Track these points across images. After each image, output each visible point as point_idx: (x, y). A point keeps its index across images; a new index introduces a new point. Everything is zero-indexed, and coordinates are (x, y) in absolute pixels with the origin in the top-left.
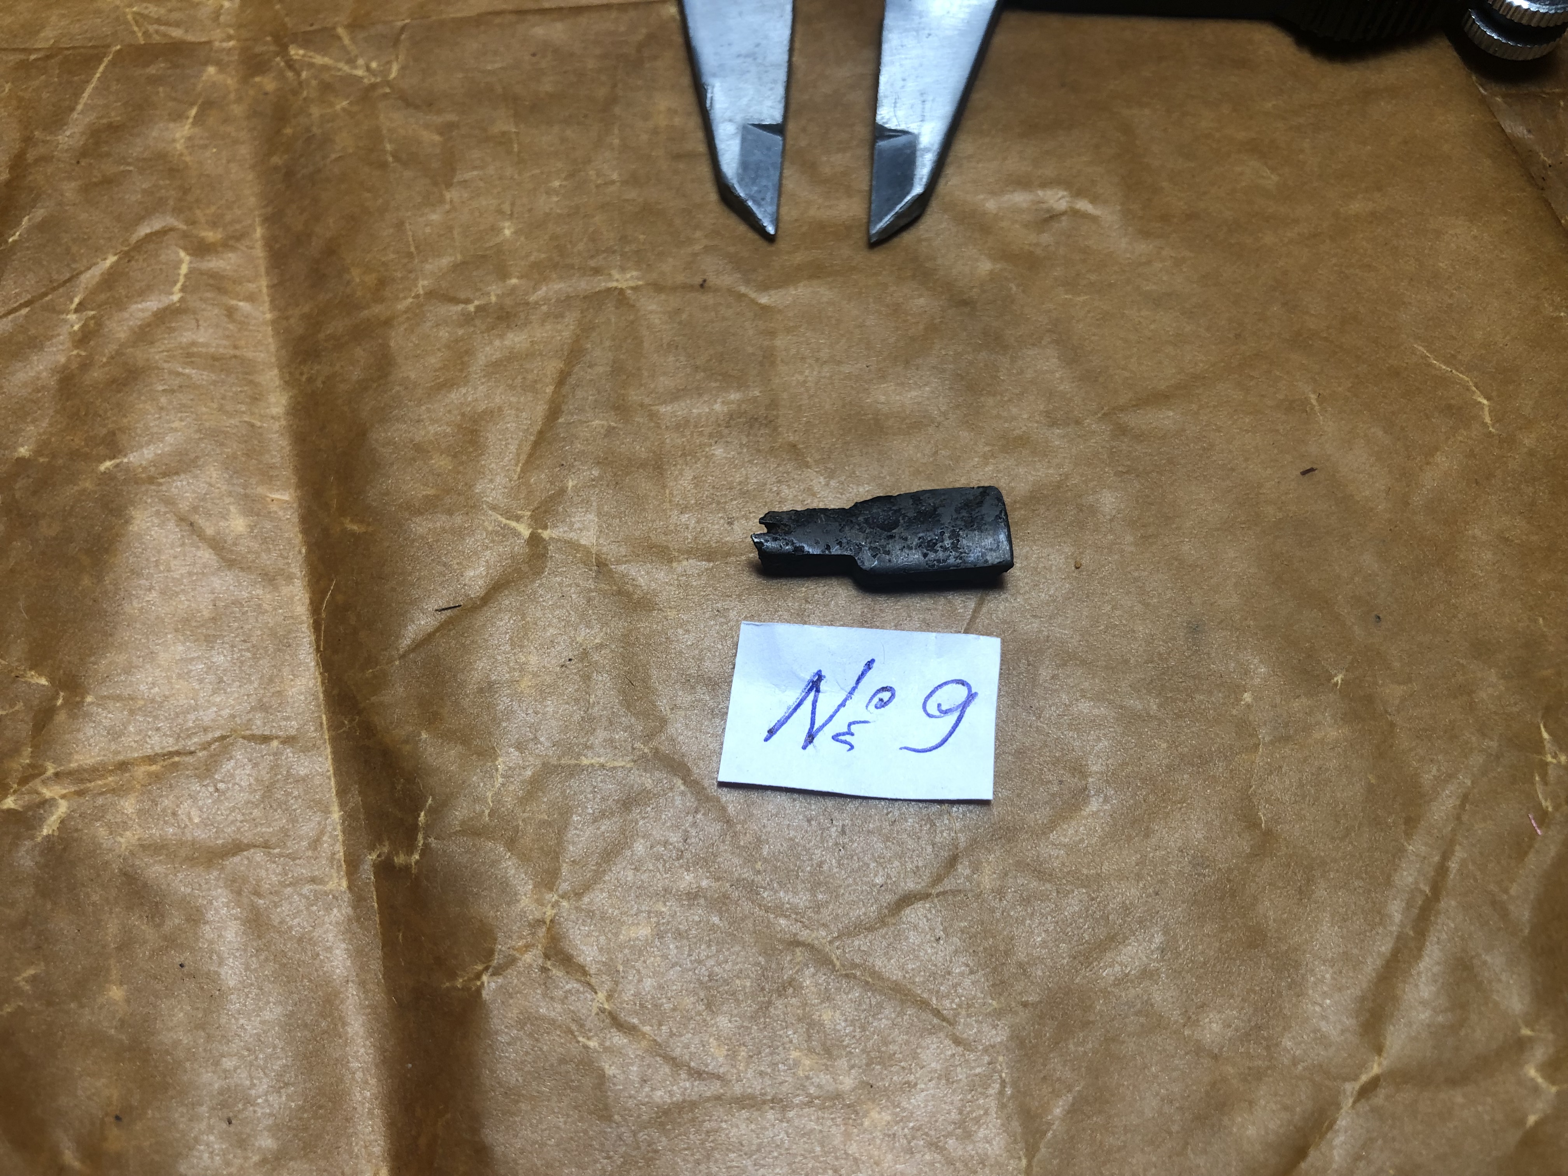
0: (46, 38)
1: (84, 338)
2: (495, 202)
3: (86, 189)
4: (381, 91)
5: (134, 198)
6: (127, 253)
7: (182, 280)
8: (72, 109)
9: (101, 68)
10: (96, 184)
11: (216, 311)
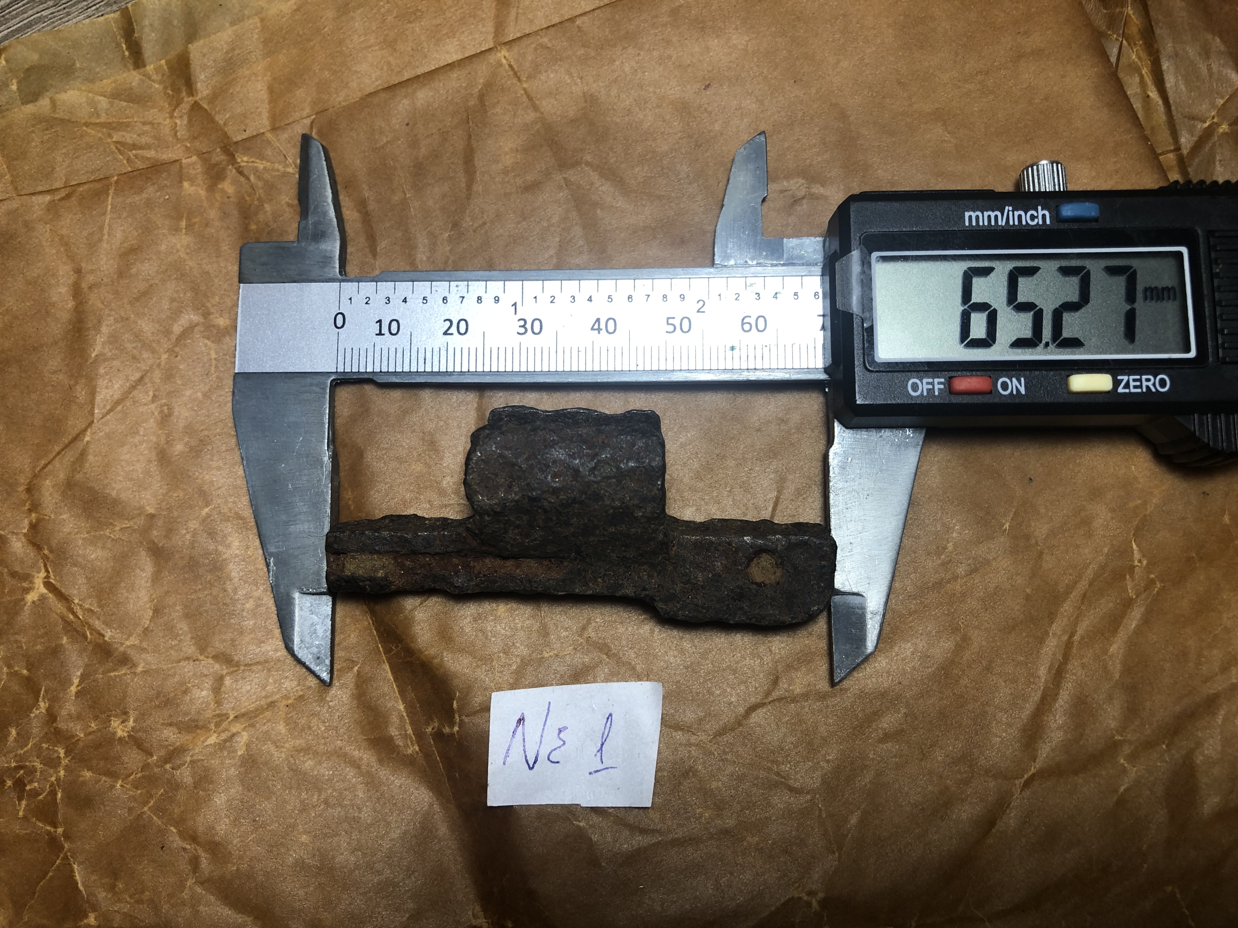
0: (60, 177)
1: (164, 420)
5: (165, 305)
6: (173, 350)
8: (100, 240)
9: (110, 200)
10: (137, 299)
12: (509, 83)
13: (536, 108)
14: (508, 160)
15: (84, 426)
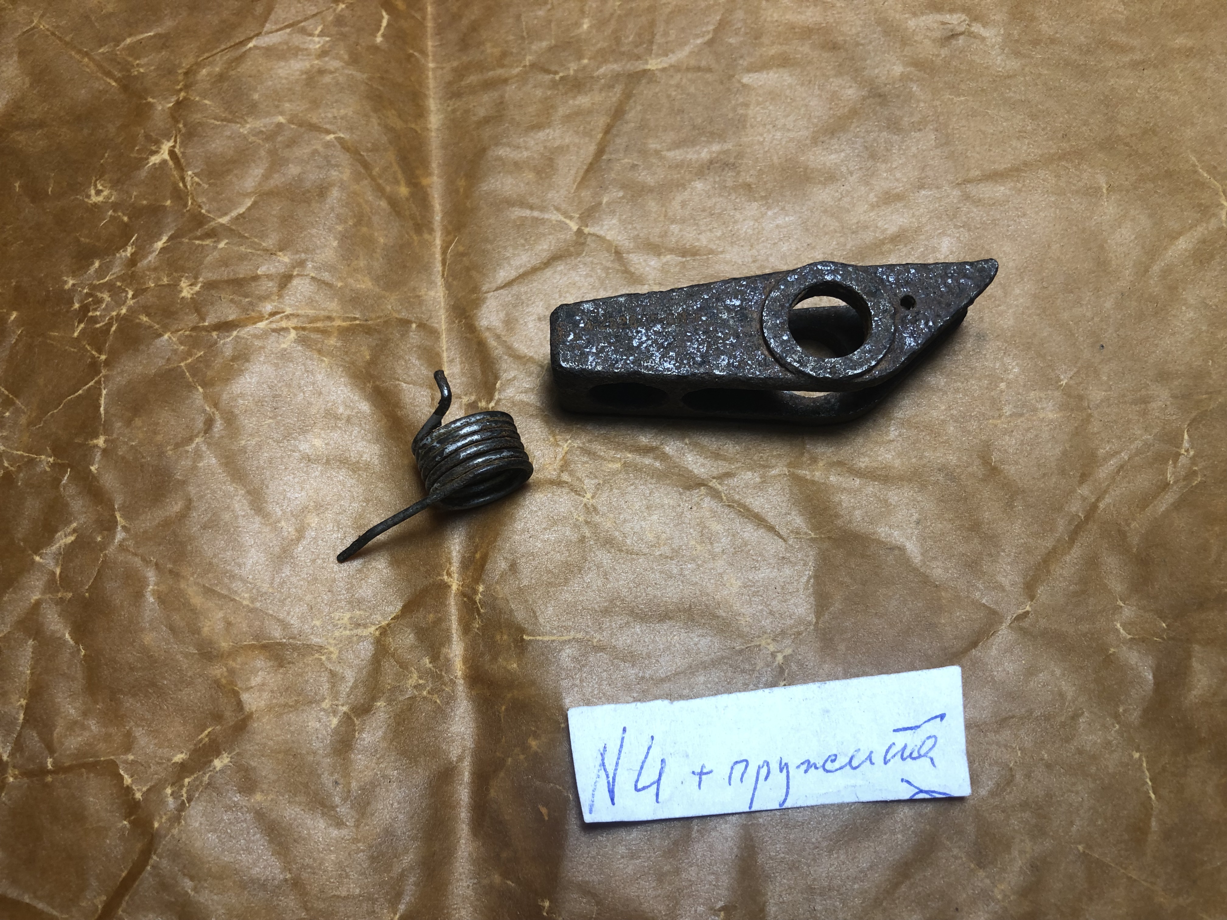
1: (321, 55)
7: (383, 29)
15: (252, 34)
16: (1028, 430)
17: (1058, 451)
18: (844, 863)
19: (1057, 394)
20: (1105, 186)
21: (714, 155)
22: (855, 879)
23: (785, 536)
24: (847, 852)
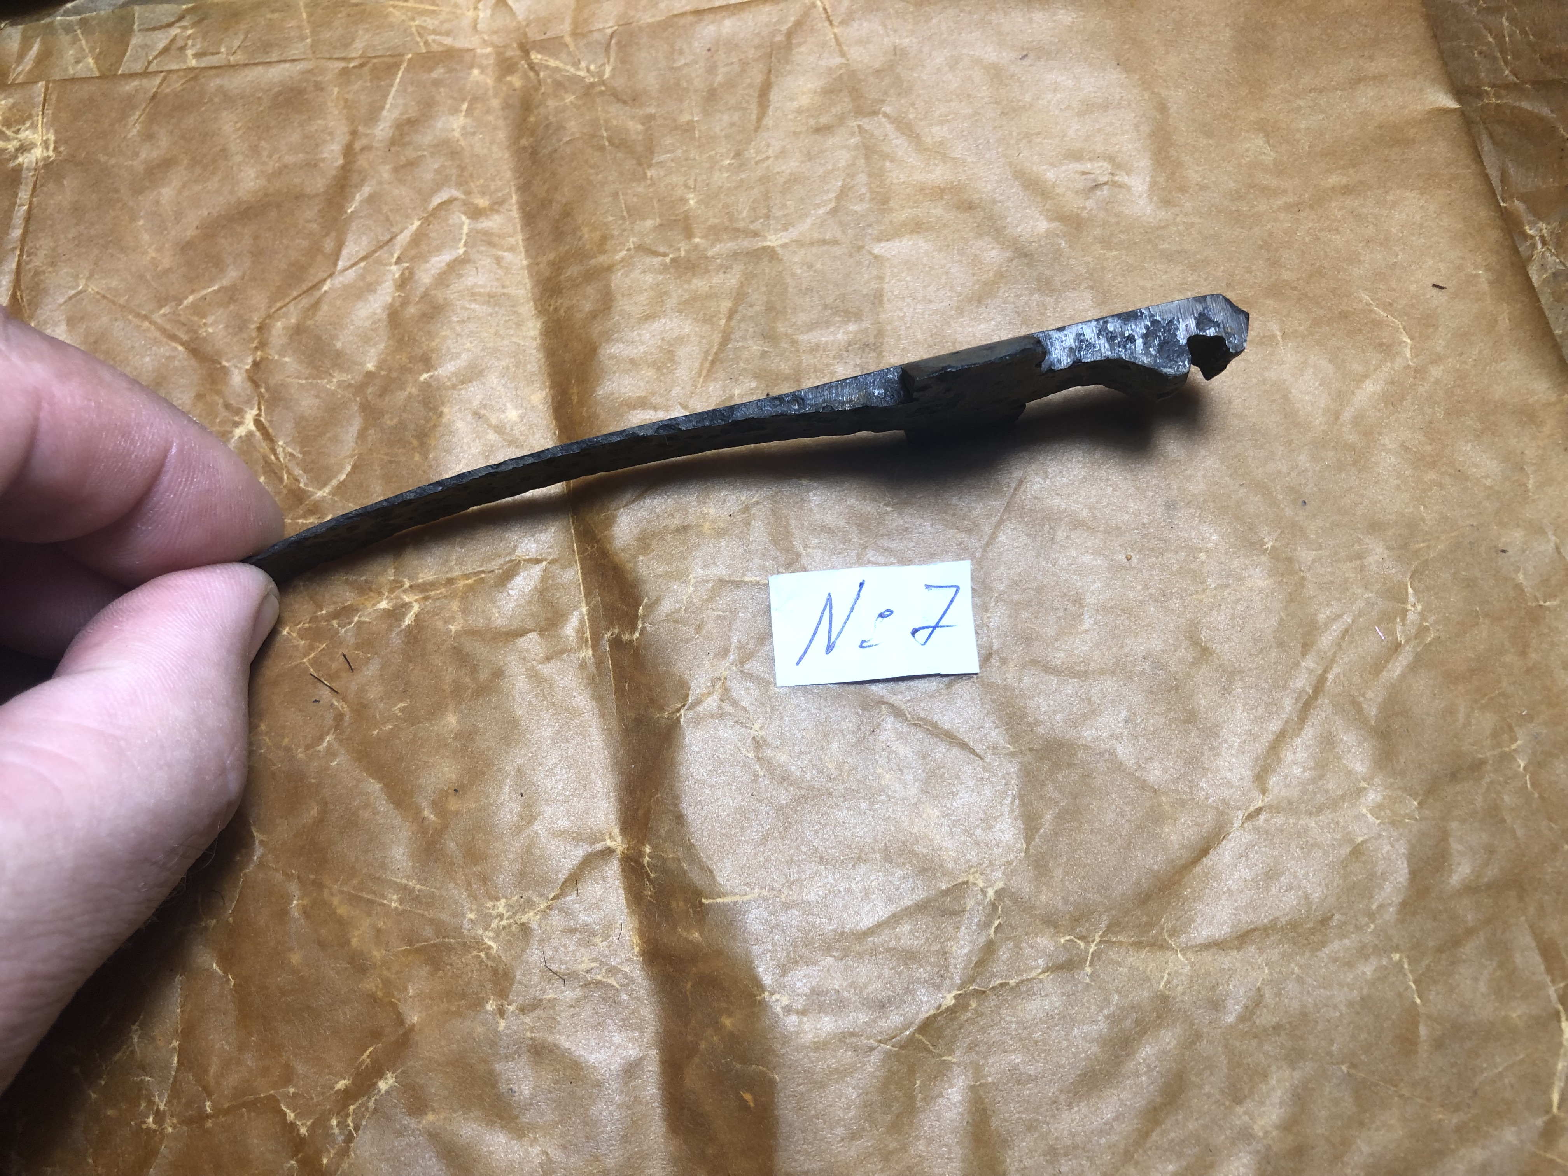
0: (357, 48)
1: (404, 282)
2: (682, 179)
3: (396, 170)
4: (598, 89)
5: (429, 176)
6: (426, 219)
7: (464, 237)
8: (382, 108)
9: (400, 74)
10: (404, 166)
11: (489, 260)
12: (820, 25)
13: (843, 54)
14: (804, 101)
15: (325, 275)
16: (1237, 602)
17: (1274, 622)
18: (1085, 1116)
19: (1264, 558)
20: (1279, 333)
21: (851, 336)
22: (1101, 1132)
23: (981, 753)
24: (1088, 1104)
